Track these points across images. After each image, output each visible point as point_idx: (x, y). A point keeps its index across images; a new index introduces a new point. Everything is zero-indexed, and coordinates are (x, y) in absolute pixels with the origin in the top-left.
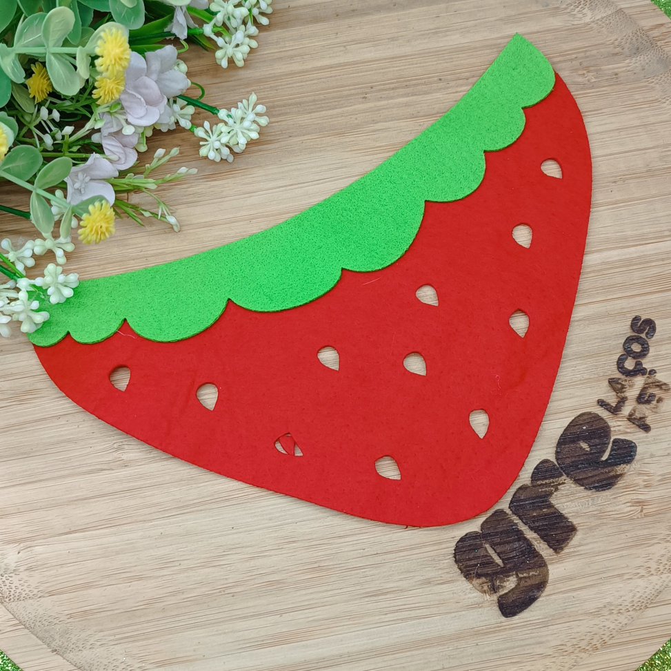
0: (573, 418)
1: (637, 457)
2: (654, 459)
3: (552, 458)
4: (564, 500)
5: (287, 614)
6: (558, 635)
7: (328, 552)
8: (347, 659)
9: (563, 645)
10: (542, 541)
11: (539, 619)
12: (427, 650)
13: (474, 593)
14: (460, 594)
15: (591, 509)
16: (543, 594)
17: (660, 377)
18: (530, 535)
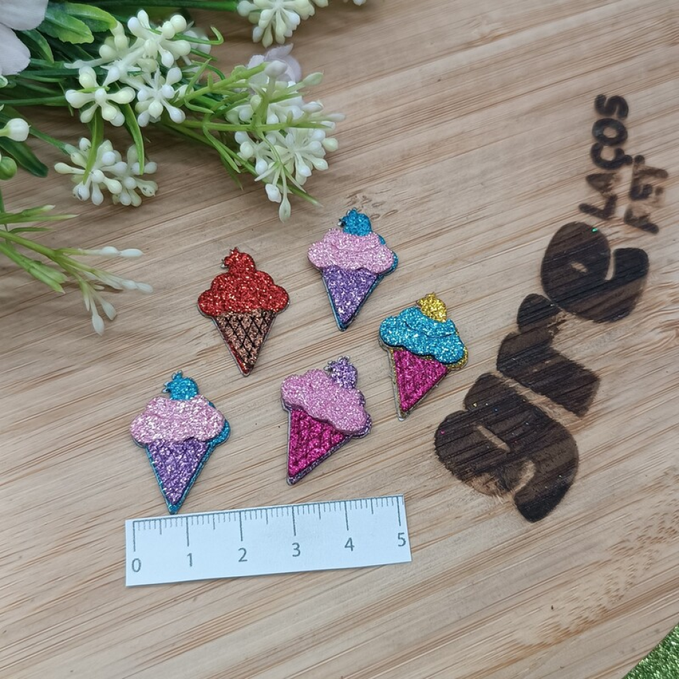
0: (553, 234)
1: (652, 268)
2: (674, 265)
3: (539, 291)
4: (570, 343)
5: (204, 595)
6: (611, 530)
7: (249, 489)
8: (310, 640)
9: (623, 541)
10: (555, 405)
11: (580, 513)
12: (429, 599)
13: (478, 498)
14: (458, 504)
15: (610, 347)
16: (578, 477)
17: (651, 162)
18: (537, 399)
